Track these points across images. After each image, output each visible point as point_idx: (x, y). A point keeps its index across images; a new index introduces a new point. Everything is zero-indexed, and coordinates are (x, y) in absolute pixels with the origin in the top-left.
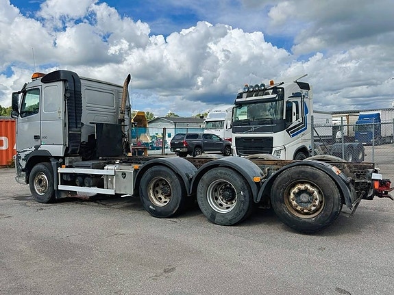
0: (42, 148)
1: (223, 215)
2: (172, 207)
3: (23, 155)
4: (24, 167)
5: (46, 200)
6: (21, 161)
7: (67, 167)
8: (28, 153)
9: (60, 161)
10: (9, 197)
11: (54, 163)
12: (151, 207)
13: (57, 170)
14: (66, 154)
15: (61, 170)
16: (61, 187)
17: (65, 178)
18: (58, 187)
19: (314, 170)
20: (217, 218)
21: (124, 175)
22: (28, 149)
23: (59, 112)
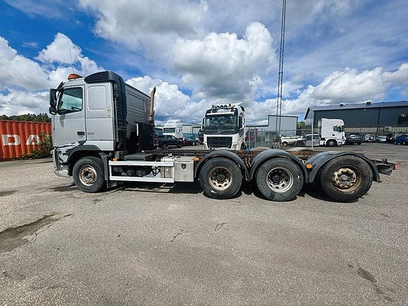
0: (88, 143)
1: (281, 194)
2: (233, 190)
3: (64, 150)
4: (65, 161)
5: (95, 189)
6: (61, 156)
7: (118, 160)
8: (71, 148)
9: (110, 155)
10: (47, 189)
11: (104, 157)
12: (212, 191)
13: (108, 163)
14: (116, 149)
15: (111, 163)
16: (112, 178)
17: (116, 170)
18: (109, 178)
19: (356, 158)
20: (276, 197)
21: (184, 166)
22: (70, 144)
23: (109, 111)
